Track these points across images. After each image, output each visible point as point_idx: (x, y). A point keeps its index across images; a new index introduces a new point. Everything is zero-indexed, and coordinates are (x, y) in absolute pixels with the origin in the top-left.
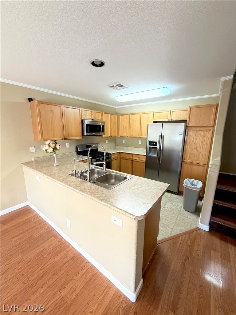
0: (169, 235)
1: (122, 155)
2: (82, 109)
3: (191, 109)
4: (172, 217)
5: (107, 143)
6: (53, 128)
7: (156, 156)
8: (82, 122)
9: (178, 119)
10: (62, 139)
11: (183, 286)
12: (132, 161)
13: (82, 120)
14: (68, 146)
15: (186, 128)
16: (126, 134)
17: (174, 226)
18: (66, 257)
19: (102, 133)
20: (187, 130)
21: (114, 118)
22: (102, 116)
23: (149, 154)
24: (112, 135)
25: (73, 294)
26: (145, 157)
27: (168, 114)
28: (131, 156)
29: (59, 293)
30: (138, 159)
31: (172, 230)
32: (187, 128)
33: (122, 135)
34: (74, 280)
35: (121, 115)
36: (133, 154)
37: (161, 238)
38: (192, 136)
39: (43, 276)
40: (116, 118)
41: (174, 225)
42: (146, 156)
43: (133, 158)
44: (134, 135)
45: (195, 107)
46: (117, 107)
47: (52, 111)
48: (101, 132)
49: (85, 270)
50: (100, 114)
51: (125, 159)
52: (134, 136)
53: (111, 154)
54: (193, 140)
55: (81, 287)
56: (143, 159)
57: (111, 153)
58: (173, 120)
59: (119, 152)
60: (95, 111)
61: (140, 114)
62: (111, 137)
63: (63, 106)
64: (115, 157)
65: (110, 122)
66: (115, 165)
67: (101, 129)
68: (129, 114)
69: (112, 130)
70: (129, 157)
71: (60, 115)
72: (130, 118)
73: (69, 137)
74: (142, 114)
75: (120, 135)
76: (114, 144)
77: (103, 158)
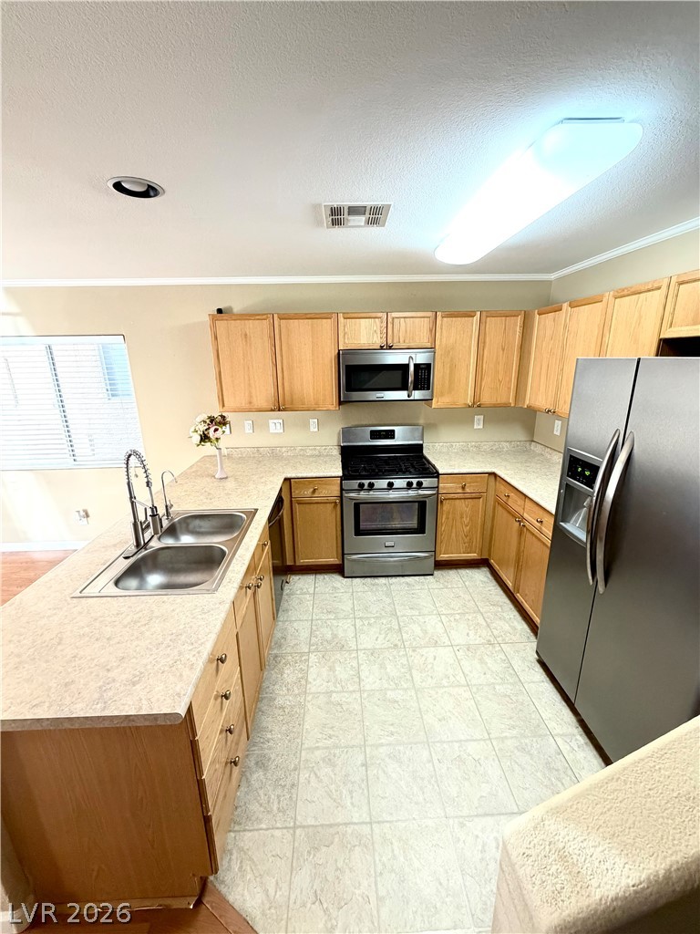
1: (499, 486)
2: (341, 316)
5: (478, 425)
6: (249, 380)
8: (339, 356)
10: (272, 410)
13: (340, 352)
14: (313, 426)
16: (546, 400)
19: (420, 394)
21: (502, 333)
23: (562, 520)
24: (486, 399)
30: (537, 524)
33: (532, 404)
35: (539, 314)
36: (526, 496)
40: (518, 330)
43: (526, 515)
46: (553, 276)
47: (246, 335)
48: (410, 388)
50: (425, 323)
51: (505, 506)
53: (438, 475)
57: (442, 472)
59: (493, 474)
60: (394, 315)
61: (605, 300)
62: (477, 406)
63: (276, 316)
64: (463, 488)
65: (474, 348)
66: (462, 517)
67: (411, 379)
68: (565, 306)
69: (487, 381)
70: (515, 503)
71: (268, 345)
72: (565, 326)
73: (292, 403)
74: (611, 299)
75: (527, 402)
76: (519, 435)
77: (390, 485)
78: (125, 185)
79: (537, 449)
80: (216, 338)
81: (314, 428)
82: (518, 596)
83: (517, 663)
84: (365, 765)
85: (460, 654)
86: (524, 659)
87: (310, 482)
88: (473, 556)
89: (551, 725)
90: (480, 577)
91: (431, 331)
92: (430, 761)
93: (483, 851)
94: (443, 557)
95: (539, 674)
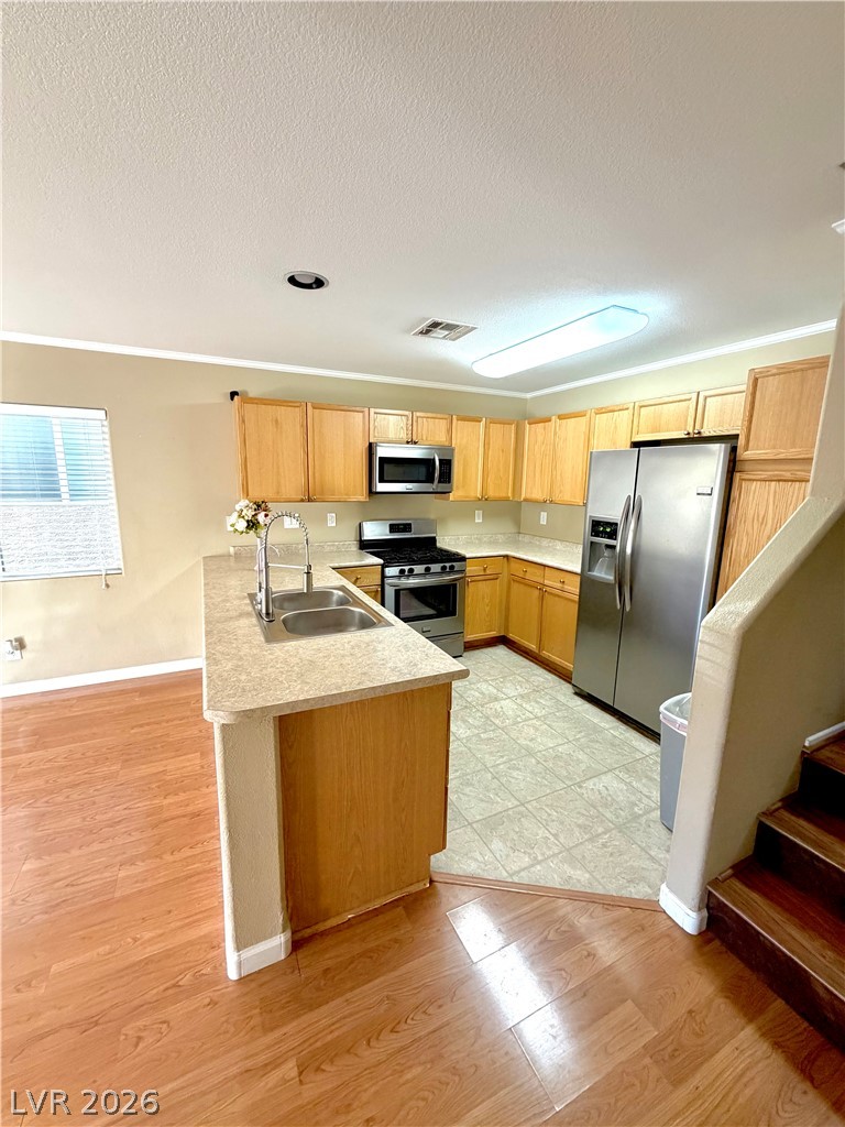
0: (505, 874)
1: (515, 566)
2: (372, 410)
3: (756, 380)
4: (579, 826)
5: (478, 520)
6: (278, 468)
7: (611, 578)
8: (371, 448)
9: (726, 426)
10: (302, 501)
11: (396, 1030)
12: (543, 591)
13: (370, 444)
14: (331, 521)
15: (733, 466)
16: (542, 492)
17: (554, 855)
18: (188, 805)
19: (442, 487)
20: (737, 476)
21: (502, 436)
22: (450, 431)
23: (589, 570)
24: (491, 493)
25: (138, 885)
26: (578, 579)
27: (688, 407)
28: (539, 571)
29: (116, 869)
30: (559, 585)
31: (532, 866)
32: (738, 467)
33: (528, 496)
34: (161, 858)
35: (530, 424)
36: (545, 566)
37: (465, 870)
38: (758, 505)
39: (119, 821)
40: (513, 436)
41: (556, 851)
42: (582, 575)
43: (546, 582)
44: (567, 497)
45: (775, 371)
46: (529, 396)
47: (277, 421)
48: (436, 481)
49: (197, 850)
50: (443, 425)
51: (523, 581)
52: (565, 499)
53: (463, 559)
54: (763, 522)
55: (161, 881)
56: (573, 588)
57: (467, 556)
58: (706, 433)
59: (507, 557)
60: (418, 414)
61: (588, 416)
62: (484, 499)
63: (309, 405)
64: (485, 570)
65: (481, 449)
66: (483, 598)
67: (437, 474)
68: (553, 418)
69: (491, 478)
70: (534, 575)
71: (299, 430)
72: (555, 434)
73: (322, 493)
74: (593, 414)
75: (523, 496)
76: (510, 528)
77: (428, 569)
78: (297, 278)
79: (527, 539)
80: (243, 421)
81: (331, 523)
82: (545, 654)
83: (562, 698)
84: (494, 778)
85: (519, 701)
86: (565, 695)
87: (352, 572)
88: (493, 634)
89: (602, 725)
90: (501, 652)
91: (448, 431)
92: (538, 763)
93: (600, 794)
94: (470, 637)
95: (579, 701)
